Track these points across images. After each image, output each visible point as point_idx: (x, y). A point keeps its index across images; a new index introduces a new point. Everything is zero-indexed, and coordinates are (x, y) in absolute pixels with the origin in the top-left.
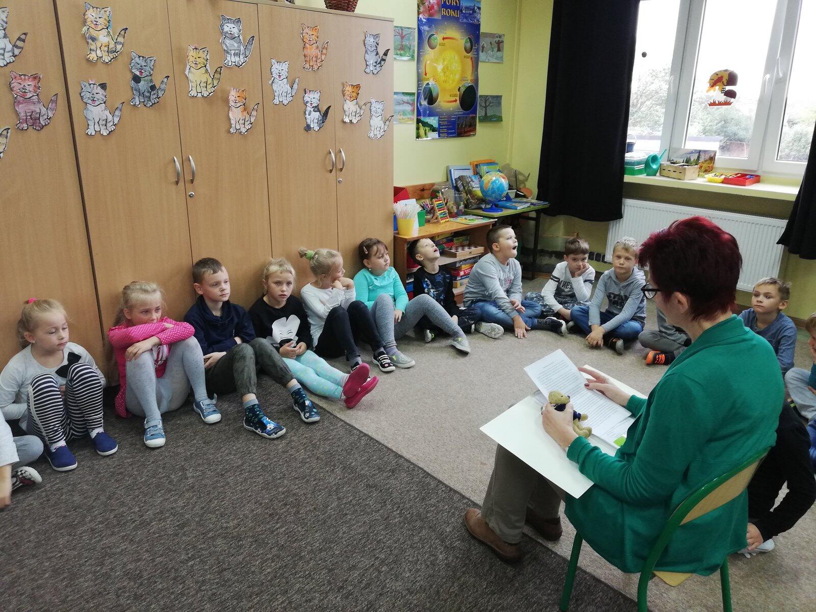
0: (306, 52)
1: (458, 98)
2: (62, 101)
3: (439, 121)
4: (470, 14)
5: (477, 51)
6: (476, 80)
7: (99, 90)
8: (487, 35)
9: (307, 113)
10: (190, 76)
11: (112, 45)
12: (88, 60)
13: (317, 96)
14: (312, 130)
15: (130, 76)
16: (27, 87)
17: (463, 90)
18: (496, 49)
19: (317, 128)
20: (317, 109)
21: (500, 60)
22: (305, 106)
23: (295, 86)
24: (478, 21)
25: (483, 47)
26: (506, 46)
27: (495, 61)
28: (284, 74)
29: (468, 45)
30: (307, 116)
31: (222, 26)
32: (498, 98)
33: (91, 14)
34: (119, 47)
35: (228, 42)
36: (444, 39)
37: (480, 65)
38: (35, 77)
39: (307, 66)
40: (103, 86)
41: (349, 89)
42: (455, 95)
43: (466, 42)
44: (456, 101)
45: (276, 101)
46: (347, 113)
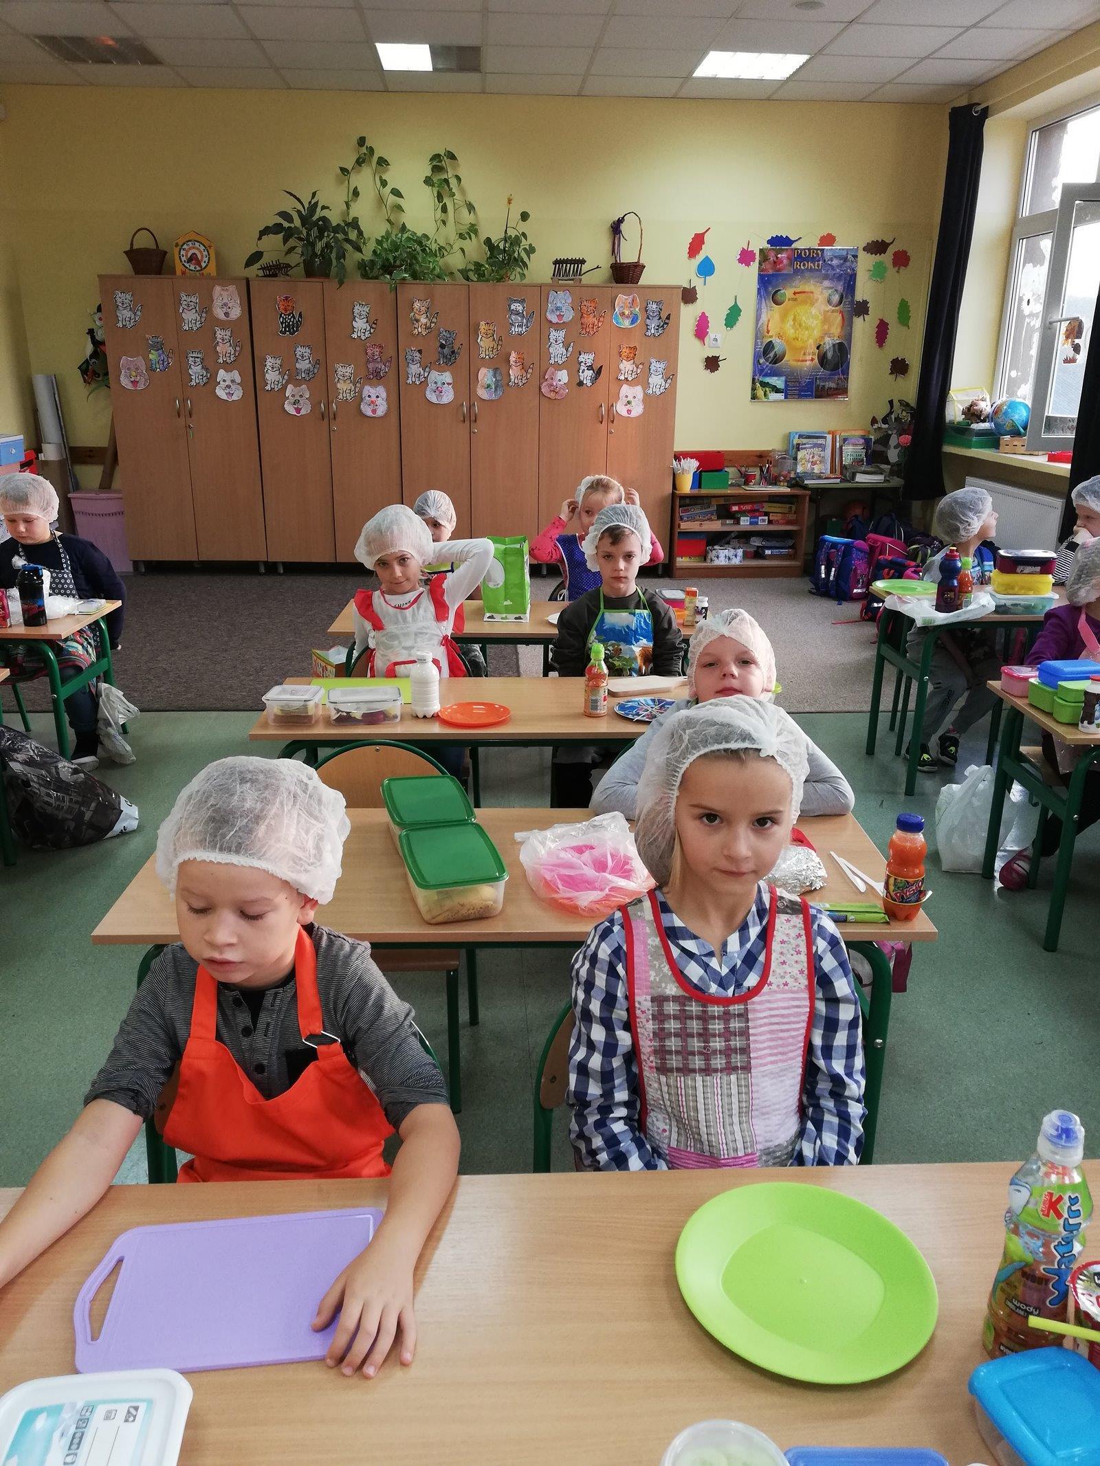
0: (583, 321)
1: (816, 358)
2: (394, 360)
3: (786, 381)
4: (840, 264)
6: (849, 337)
7: (418, 354)
9: (581, 371)
10: (482, 344)
11: (428, 325)
12: (413, 335)
13: (591, 357)
14: (584, 386)
15: (438, 344)
16: (376, 353)
17: (824, 347)
19: (589, 384)
20: (590, 368)
22: (578, 365)
23: (570, 349)
24: (853, 270)
28: (561, 339)
29: (836, 298)
30: (580, 374)
31: (510, 306)
33: (417, 305)
34: (433, 325)
35: (513, 317)
36: (796, 293)
38: (380, 347)
39: (584, 332)
40: (420, 352)
41: (625, 351)
42: (811, 354)
43: (831, 295)
44: (813, 360)
45: (552, 361)
46: (623, 372)
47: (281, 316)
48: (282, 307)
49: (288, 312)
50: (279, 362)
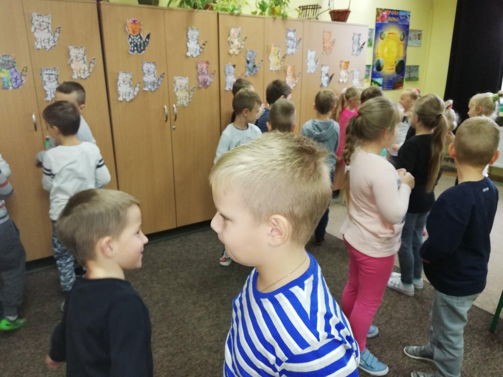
0: (324, 45)
1: (394, 68)
2: (217, 74)
3: (383, 80)
4: (404, 19)
5: (407, 40)
6: (405, 57)
7: (232, 68)
8: (413, 31)
9: (322, 77)
10: (271, 60)
12: (229, 54)
13: (327, 68)
14: (324, 86)
16: (204, 68)
17: (397, 62)
18: (417, 39)
19: (326, 85)
20: (327, 75)
21: (419, 45)
22: (321, 74)
23: (318, 63)
24: (409, 23)
25: (410, 38)
26: (423, 37)
27: (416, 45)
28: (313, 57)
29: (402, 37)
30: (322, 79)
32: (417, 67)
33: (233, 31)
34: (242, 46)
35: (289, 42)
36: (389, 34)
37: (408, 48)
38: (207, 63)
40: (234, 66)
41: (343, 64)
42: (393, 66)
43: (401, 35)
44: (393, 69)
45: (308, 72)
46: (341, 77)
47: (130, 37)
48: (131, 29)
49: (136, 34)
50: (129, 76)
